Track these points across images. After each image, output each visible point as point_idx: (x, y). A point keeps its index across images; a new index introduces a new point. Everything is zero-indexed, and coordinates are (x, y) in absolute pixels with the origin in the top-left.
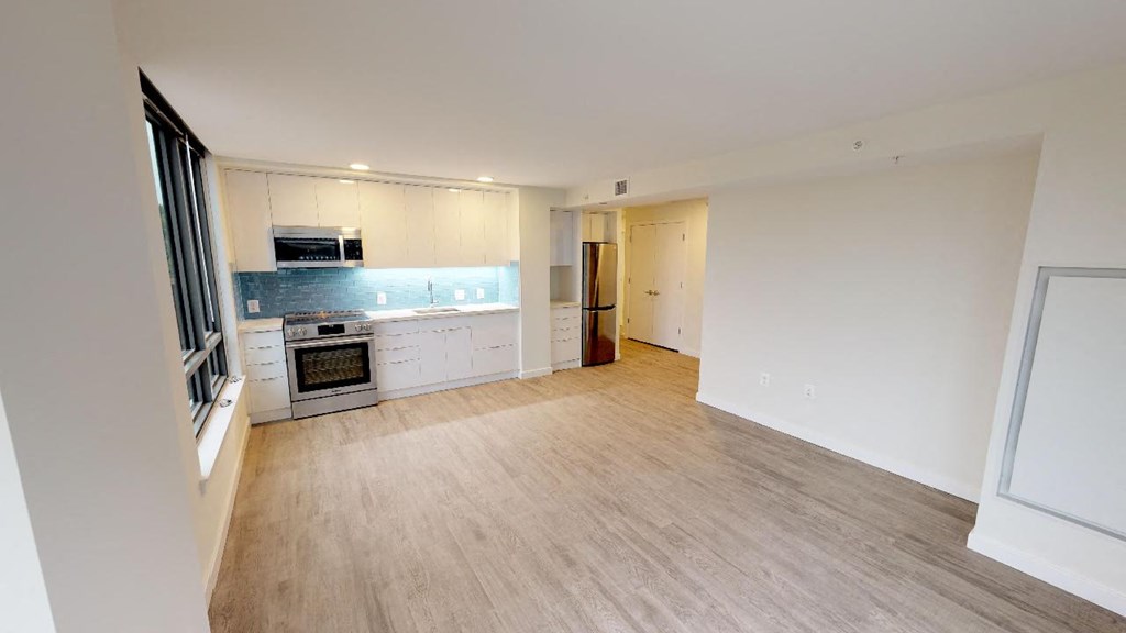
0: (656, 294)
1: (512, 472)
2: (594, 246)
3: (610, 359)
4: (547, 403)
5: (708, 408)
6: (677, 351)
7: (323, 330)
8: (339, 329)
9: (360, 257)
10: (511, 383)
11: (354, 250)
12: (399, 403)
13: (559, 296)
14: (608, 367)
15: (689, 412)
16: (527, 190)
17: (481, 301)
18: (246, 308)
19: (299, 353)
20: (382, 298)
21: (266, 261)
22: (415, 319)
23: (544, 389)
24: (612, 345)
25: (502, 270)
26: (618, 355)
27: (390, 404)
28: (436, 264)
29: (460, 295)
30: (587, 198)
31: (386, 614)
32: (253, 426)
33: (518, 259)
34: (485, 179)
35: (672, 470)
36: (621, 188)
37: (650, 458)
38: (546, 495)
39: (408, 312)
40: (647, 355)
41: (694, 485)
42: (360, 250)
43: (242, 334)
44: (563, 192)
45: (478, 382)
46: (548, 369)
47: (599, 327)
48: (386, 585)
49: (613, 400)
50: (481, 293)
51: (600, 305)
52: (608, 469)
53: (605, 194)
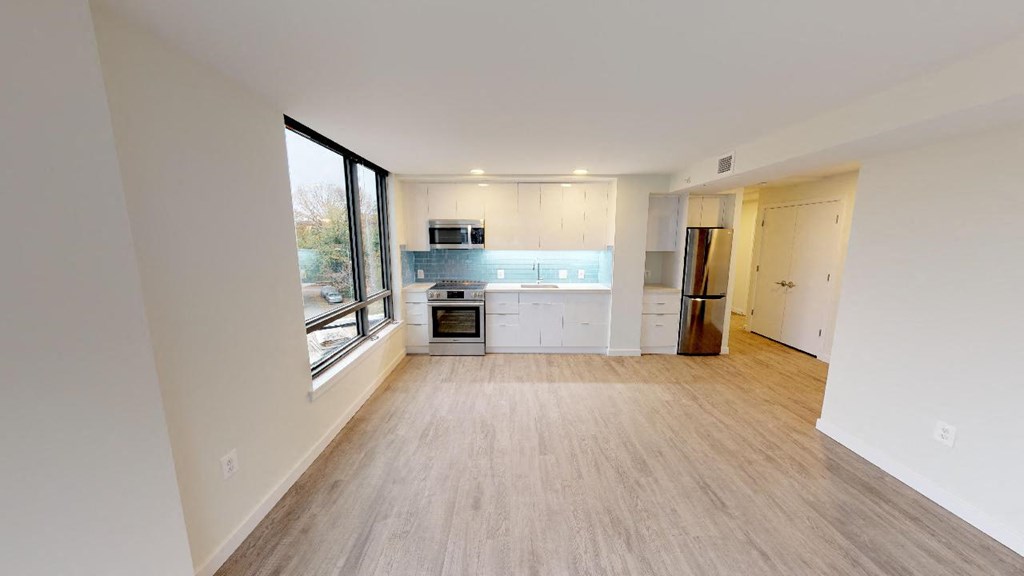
0: (791, 285)
1: (543, 448)
2: (704, 233)
3: (716, 353)
4: (619, 386)
5: (829, 444)
6: (815, 357)
7: (451, 295)
8: (461, 295)
9: (483, 242)
10: (598, 359)
11: (478, 236)
12: (499, 356)
13: (656, 279)
14: (711, 360)
15: (795, 442)
16: (625, 178)
17: (582, 281)
18: (416, 276)
19: (435, 310)
20: (501, 274)
21: (424, 245)
22: (519, 292)
23: (623, 369)
24: (718, 336)
25: (602, 254)
26: (725, 349)
27: (493, 356)
28: (540, 247)
29: (563, 274)
30: (688, 181)
31: (366, 547)
32: (408, 354)
33: (613, 244)
34: (580, 172)
35: (730, 516)
36: (725, 165)
37: (705, 488)
38: (559, 486)
39: (517, 286)
40: (767, 355)
41: (755, 553)
42: (483, 236)
43: (404, 293)
44: (667, 177)
45: (565, 352)
46: (637, 352)
47: (705, 315)
48: (386, 517)
49: (695, 398)
50: (581, 274)
51: (708, 294)
52: (643, 481)
53: (706, 174)
